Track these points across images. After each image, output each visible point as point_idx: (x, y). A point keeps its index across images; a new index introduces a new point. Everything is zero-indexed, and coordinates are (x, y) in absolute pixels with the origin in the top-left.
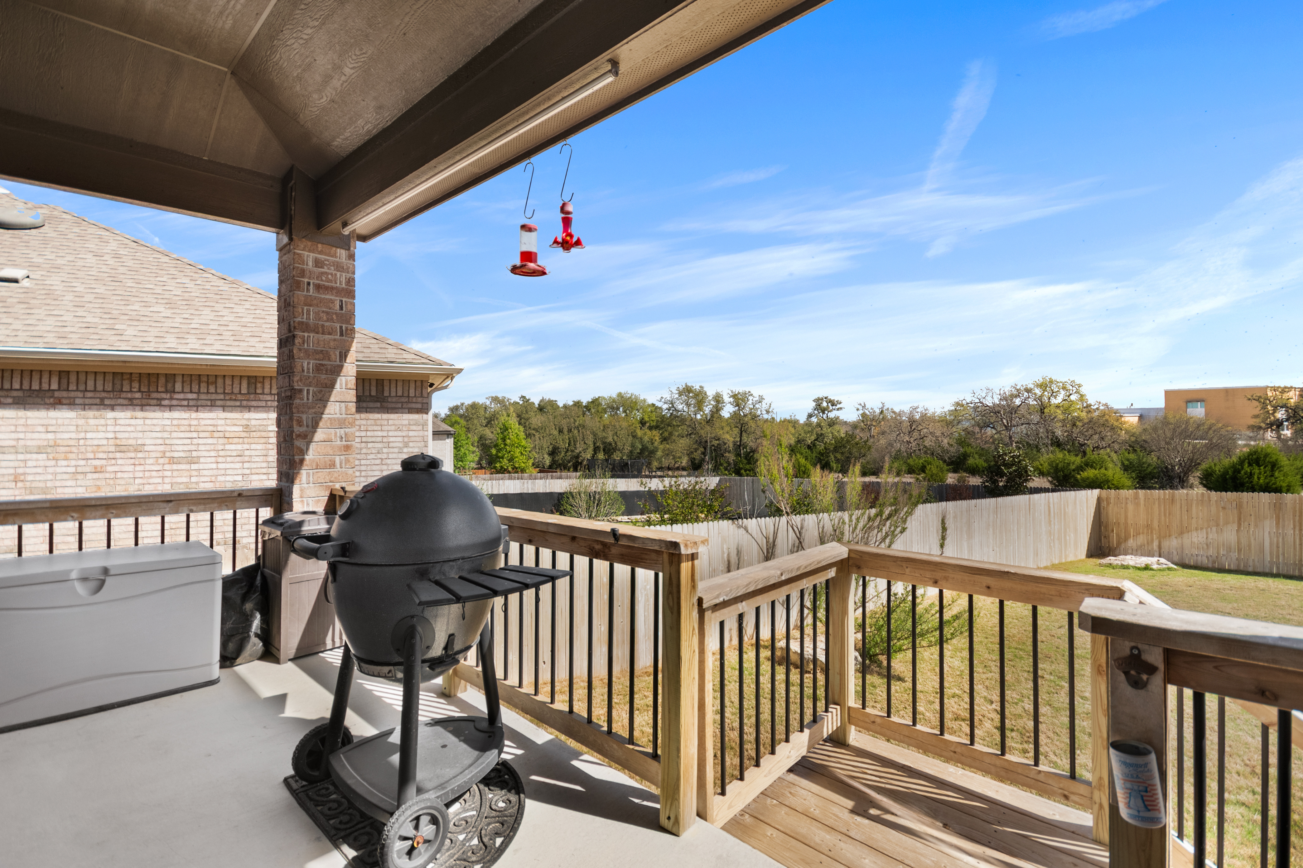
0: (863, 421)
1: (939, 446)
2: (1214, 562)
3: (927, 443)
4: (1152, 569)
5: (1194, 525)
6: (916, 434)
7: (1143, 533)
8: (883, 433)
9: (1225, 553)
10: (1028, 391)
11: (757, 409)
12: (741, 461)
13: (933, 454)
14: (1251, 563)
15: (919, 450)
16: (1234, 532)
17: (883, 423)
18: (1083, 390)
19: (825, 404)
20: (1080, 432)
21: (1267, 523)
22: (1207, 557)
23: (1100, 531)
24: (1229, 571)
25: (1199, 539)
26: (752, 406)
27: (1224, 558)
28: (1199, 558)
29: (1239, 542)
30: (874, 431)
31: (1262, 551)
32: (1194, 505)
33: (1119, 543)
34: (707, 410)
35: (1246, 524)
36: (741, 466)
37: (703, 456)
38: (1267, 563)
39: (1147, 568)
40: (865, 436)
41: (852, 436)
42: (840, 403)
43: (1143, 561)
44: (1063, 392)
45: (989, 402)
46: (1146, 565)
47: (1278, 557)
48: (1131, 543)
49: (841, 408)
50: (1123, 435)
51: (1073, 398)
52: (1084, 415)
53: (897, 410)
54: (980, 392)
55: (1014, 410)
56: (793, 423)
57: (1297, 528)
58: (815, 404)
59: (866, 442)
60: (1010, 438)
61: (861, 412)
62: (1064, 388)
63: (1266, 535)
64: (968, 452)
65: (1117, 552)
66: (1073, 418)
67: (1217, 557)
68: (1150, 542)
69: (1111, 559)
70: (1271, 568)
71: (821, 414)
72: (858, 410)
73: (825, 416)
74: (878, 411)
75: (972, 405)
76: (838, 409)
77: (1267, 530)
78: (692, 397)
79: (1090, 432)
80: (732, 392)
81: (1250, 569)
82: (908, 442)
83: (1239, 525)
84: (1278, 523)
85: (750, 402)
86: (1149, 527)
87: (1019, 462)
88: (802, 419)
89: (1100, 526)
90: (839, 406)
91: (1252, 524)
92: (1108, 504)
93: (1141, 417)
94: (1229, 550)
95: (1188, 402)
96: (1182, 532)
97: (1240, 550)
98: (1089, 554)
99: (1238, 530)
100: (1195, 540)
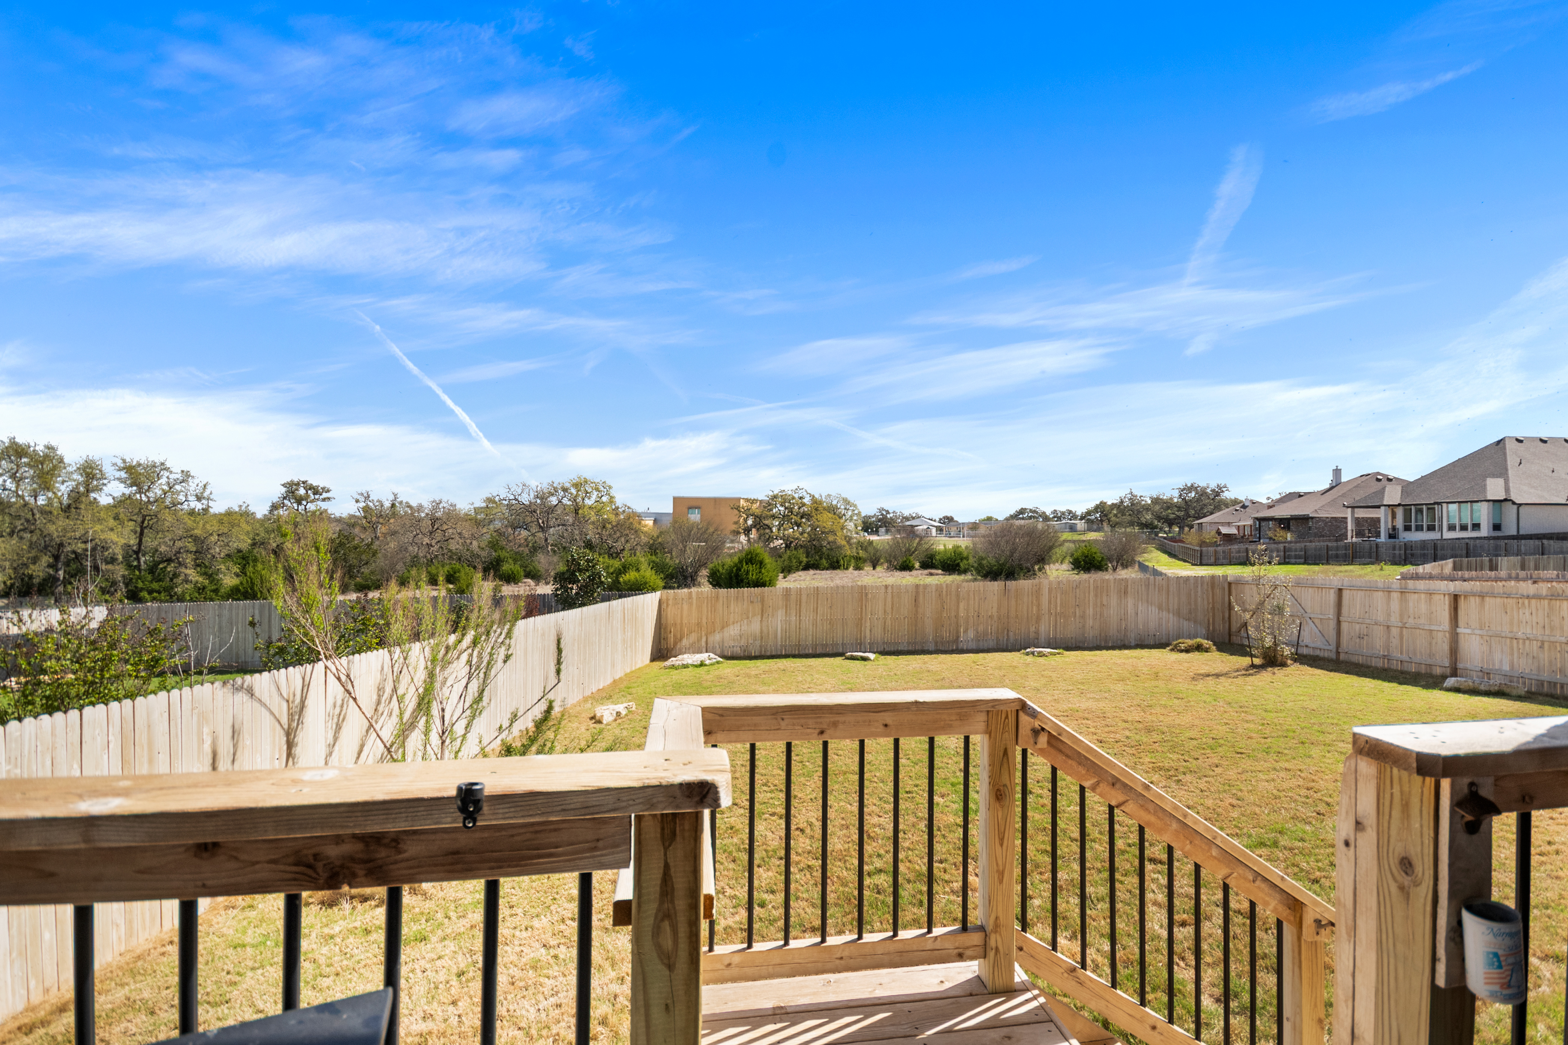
0: (365, 517)
1: (468, 550)
2: (745, 651)
3: (453, 546)
4: (706, 665)
5: (732, 620)
6: (438, 535)
7: (694, 632)
8: (394, 533)
9: (753, 642)
10: (565, 490)
11: (178, 493)
12: (139, 578)
13: (460, 559)
14: (769, 649)
15: (443, 555)
16: (759, 623)
17: (392, 521)
18: (613, 492)
19: (302, 491)
20: (610, 535)
21: (780, 612)
22: (740, 647)
23: (660, 634)
24: (756, 658)
25: (735, 632)
26: (166, 488)
27: (752, 647)
28: (733, 649)
29: (761, 632)
30: (381, 530)
31: (776, 637)
33: (675, 644)
34: (64, 489)
35: (766, 614)
36: (140, 585)
37: (51, 571)
38: (779, 647)
39: (702, 664)
40: (367, 537)
41: (349, 538)
42: (328, 491)
43: (697, 658)
44: (595, 493)
45: (525, 499)
46: (702, 662)
47: (786, 640)
48: (685, 642)
49: (329, 499)
50: (644, 539)
51: (604, 499)
52: (612, 518)
53: (414, 504)
54: (515, 487)
55: (552, 509)
56: (246, 515)
57: (798, 615)
58: (284, 490)
59: (369, 545)
60: (546, 540)
61: (362, 505)
62: (597, 490)
63: (779, 623)
64: (502, 556)
65: (673, 653)
66: (604, 520)
67: (747, 646)
68: (699, 640)
69: (672, 661)
70: (781, 651)
71: (295, 505)
72: (357, 501)
73: (301, 508)
74: (387, 504)
75: (506, 503)
76: (324, 500)
77: (779, 618)
78: (26, 465)
79: (618, 534)
80: (124, 461)
81: (768, 654)
82: (429, 545)
83: (762, 616)
84: (786, 612)
85: (163, 480)
86: (699, 624)
87: (593, 566)
88: (261, 510)
89: (660, 629)
90: (325, 495)
91: (770, 614)
92: (668, 605)
93: (655, 521)
94: (755, 640)
95: (690, 508)
96: (723, 628)
97: (762, 638)
98: (653, 659)
99: (761, 621)
100: (732, 633)
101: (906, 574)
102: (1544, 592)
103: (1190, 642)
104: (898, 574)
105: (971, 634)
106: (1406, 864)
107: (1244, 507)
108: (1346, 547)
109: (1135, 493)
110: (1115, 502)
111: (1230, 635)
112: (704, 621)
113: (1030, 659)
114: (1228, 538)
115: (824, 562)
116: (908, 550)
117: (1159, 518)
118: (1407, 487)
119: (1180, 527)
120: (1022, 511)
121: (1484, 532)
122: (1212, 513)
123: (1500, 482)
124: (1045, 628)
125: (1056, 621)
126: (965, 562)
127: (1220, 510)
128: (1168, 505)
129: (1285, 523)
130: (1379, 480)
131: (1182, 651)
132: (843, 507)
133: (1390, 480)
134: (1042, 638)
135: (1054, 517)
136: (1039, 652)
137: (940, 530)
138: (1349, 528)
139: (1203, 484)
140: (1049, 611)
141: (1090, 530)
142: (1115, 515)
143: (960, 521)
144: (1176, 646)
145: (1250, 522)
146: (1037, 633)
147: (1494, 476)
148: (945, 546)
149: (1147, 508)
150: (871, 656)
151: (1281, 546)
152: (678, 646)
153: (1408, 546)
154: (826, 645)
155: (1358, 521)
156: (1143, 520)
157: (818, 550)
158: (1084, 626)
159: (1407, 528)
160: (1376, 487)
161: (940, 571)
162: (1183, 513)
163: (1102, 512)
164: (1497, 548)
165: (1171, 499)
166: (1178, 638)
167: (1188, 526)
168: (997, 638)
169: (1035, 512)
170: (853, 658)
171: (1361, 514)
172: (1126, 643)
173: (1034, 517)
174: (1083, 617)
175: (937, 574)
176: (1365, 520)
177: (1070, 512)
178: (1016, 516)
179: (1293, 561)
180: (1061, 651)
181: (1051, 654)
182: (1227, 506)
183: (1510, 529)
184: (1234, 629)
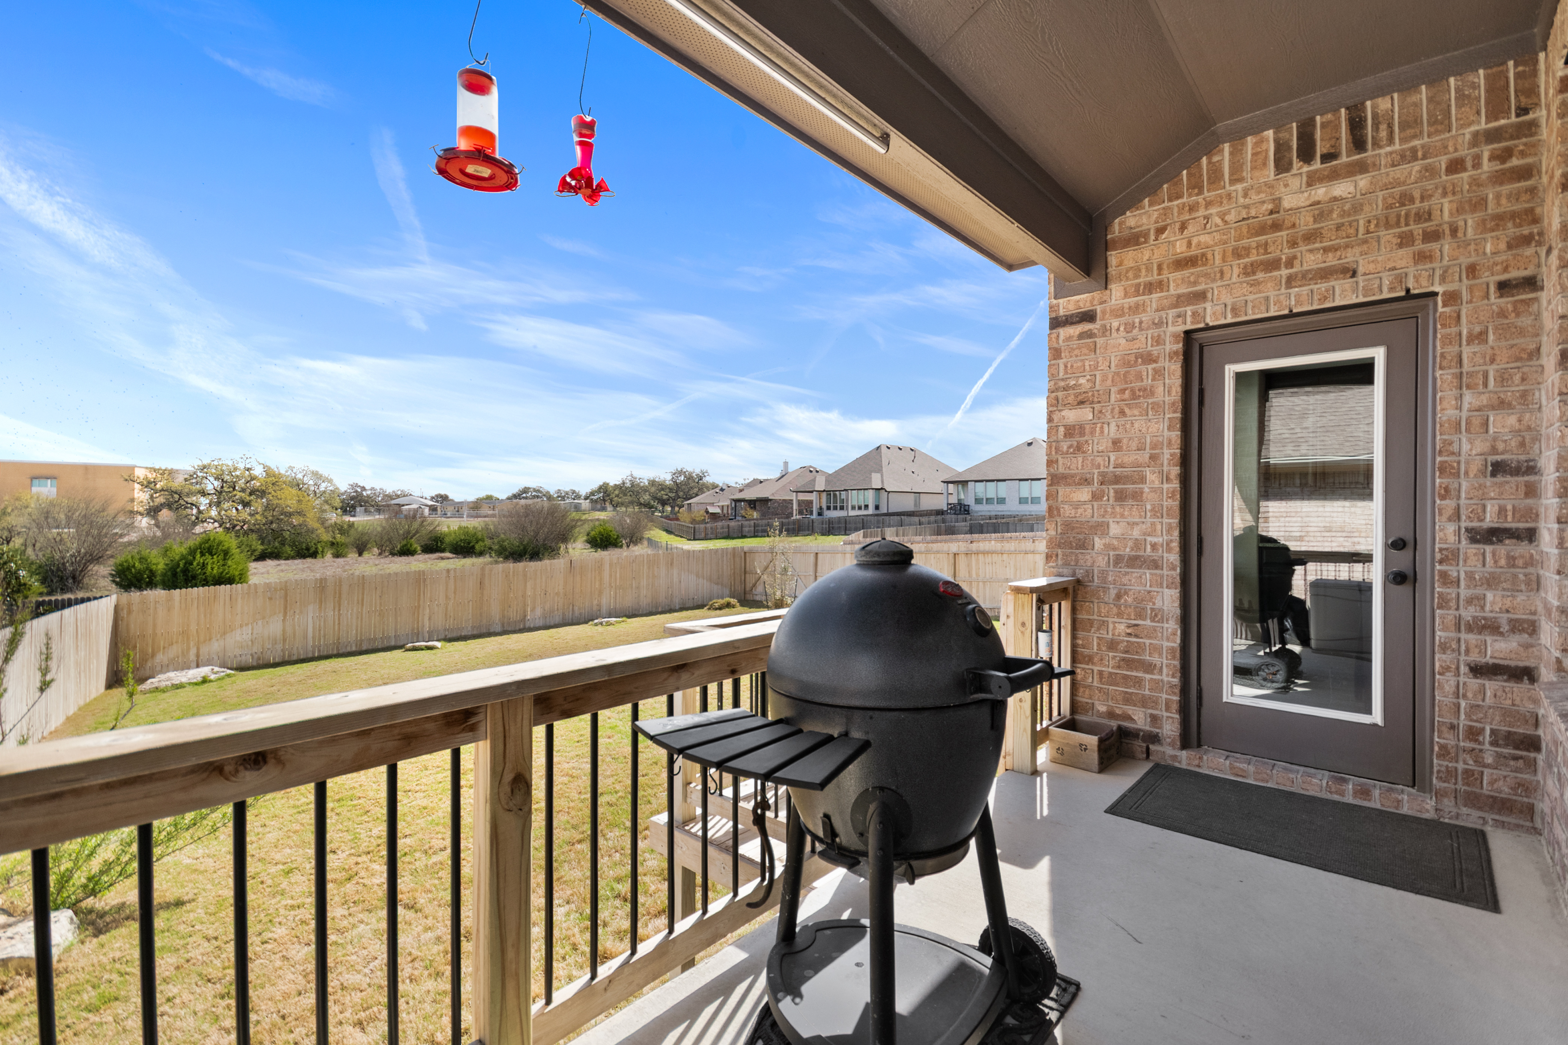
2: (259, 659)
4: (210, 681)
5: (238, 623)
7: (177, 642)
9: (270, 646)
14: (295, 652)
16: (280, 623)
21: (311, 608)
22: (252, 655)
23: (118, 651)
24: (274, 665)
25: (244, 636)
27: (269, 652)
28: (243, 657)
29: (284, 631)
31: (305, 637)
32: (239, 600)
35: (292, 612)
39: (205, 681)
43: (195, 674)
46: (204, 677)
47: (319, 640)
48: (160, 658)
57: (337, 609)
63: (310, 620)
67: (262, 653)
69: (154, 683)
70: (314, 652)
77: (311, 615)
81: (295, 658)
83: (285, 613)
84: (320, 607)
86: (185, 633)
89: (117, 644)
91: (298, 611)
92: (130, 612)
94: (274, 642)
95: (33, 478)
96: (224, 633)
97: (284, 640)
98: (109, 686)
99: (284, 620)
100: (238, 638)
101: (404, 559)
102: (923, 549)
103: (722, 601)
104: (397, 559)
105: (539, 612)
106: (1023, 624)
107: (722, 490)
108: (794, 522)
109: (635, 475)
110: (618, 483)
111: (745, 593)
112: (193, 628)
113: (599, 628)
114: (714, 516)
115: (288, 549)
116: (408, 532)
117: (655, 498)
118: (829, 478)
119: (672, 507)
120: (526, 490)
121: (871, 511)
122: (697, 495)
123: (879, 475)
124: (606, 601)
125: (616, 593)
126: (481, 543)
127: (703, 492)
128: (661, 486)
129: (753, 504)
130: (811, 471)
131: (716, 609)
132: (311, 482)
133: (817, 472)
134: (604, 610)
135: (559, 497)
136: (607, 622)
137: (433, 509)
138: (795, 508)
139: (690, 469)
140: (610, 584)
141: (594, 509)
142: (617, 496)
143: (457, 500)
144: (711, 605)
145: (727, 503)
146: (599, 605)
147: (876, 472)
148: (448, 527)
149: (645, 490)
150: (438, 644)
151: (752, 523)
152: (149, 664)
153: (830, 521)
154: (375, 639)
155: (800, 503)
156: (642, 501)
157: (277, 534)
158: (639, 596)
159: (829, 508)
160: (810, 477)
161: (448, 554)
162: (674, 495)
163: (605, 493)
164: (878, 522)
165: (664, 481)
166: (711, 600)
167: (678, 505)
168: (563, 613)
169: (539, 491)
170: (415, 649)
171: (803, 497)
172: (673, 607)
173: (538, 497)
174: (638, 588)
175: (448, 558)
176: (803, 501)
177: (574, 492)
178: (519, 495)
179: (760, 534)
180: (624, 619)
181: (617, 622)
182: (708, 489)
183: (883, 510)
184: (748, 589)
